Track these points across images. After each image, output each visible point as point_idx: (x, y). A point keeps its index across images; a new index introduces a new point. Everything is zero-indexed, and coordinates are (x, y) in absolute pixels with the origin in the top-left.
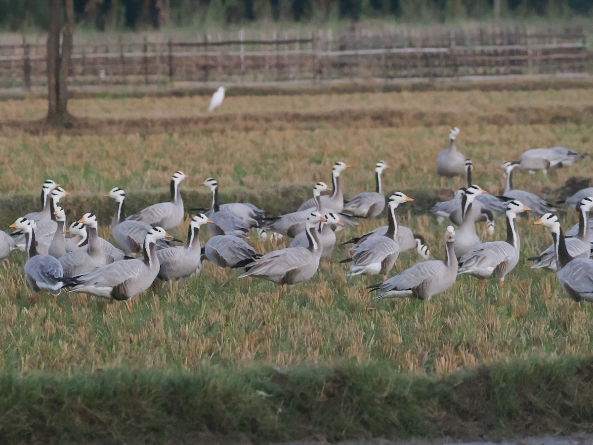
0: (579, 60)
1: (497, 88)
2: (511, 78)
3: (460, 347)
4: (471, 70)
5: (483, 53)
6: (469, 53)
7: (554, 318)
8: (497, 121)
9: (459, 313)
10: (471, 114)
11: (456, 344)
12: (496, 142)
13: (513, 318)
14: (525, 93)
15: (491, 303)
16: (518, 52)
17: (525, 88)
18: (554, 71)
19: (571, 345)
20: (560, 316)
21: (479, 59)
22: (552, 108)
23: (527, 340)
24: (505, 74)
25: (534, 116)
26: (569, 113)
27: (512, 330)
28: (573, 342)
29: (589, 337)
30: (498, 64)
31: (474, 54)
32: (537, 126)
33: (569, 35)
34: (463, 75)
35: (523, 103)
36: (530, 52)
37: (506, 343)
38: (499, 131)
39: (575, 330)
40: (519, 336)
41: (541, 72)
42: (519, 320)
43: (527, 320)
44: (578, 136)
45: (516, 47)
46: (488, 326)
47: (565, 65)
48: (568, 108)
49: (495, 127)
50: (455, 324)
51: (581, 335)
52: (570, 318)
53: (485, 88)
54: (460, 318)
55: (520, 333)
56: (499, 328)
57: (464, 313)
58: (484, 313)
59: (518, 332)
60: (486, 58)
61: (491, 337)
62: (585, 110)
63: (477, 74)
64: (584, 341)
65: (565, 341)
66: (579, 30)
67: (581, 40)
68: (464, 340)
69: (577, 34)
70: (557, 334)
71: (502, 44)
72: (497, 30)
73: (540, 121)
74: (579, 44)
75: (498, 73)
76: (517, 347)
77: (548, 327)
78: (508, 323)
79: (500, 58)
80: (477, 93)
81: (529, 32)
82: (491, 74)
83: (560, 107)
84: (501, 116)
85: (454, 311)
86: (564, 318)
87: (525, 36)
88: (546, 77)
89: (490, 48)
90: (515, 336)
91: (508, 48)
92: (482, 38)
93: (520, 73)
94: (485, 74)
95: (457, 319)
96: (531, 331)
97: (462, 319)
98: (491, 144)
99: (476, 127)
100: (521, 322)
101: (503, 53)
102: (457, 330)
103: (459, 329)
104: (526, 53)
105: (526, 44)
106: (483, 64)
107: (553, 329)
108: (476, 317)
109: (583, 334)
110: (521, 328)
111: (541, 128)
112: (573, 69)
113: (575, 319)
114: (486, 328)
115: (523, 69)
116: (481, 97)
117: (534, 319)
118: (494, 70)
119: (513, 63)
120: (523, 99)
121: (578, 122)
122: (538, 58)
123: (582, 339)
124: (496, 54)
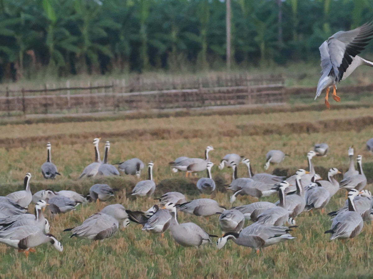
0: (280, 94)
1: (229, 113)
2: (238, 107)
3: (207, 277)
4: (213, 103)
5: (220, 92)
6: (211, 92)
7: (266, 257)
8: (230, 134)
9: (207, 255)
10: (213, 130)
11: (205, 275)
12: (229, 147)
13: (241, 257)
14: (247, 116)
15: (227, 248)
16: (242, 91)
17: (247, 113)
18: (265, 102)
19: (277, 274)
20: (270, 255)
21: (217, 95)
22: (264, 125)
23: (249, 271)
24: (234, 104)
25: (252, 131)
26: (274, 128)
27: (240, 265)
28: (279, 272)
29: (289, 268)
30: (230, 98)
31: (214, 93)
32: (254, 137)
33: (273, 79)
34: (208, 106)
35: (245, 123)
36: (249, 90)
37: (236, 273)
38: (231, 141)
39: (280, 264)
40: (244, 269)
41: (256, 103)
42: (244, 259)
43: (250, 258)
44: (281, 143)
45: (241, 88)
46: (225, 263)
47: (272, 98)
48: (274, 125)
49: (228, 138)
50: (204, 262)
51: (283, 267)
52: (277, 256)
53: (221, 114)
54: (207, 258)
55: (245, 267)
56: (232, 264)
57: (210, 255)
58: (223, 255)
59: (244, 267)
60: (222, 95)
61: (227, 269)
62: (285, 126)
63: (216, 105)
64: (285, 271)
65: (274, 271)
66: (280, 76)
67: (281, 82)
68: (210, 272)
69: (279, 78)
70: (268, 267)
71: (231, 86)
72: (229, 77)
73: (257, 134)
74: (280, 85)
75: (229, 104)
76: (244, 276)
77: (263, 262)
78: (238, 261)
79: (231, 95)
80: (217, 117)
81: (248, 78)
82: (225, 105)
83: (269, 124)
84: (232, 131)
85: (204, 254)
86: (272, 257)
87: (246, 80)
88: (259, 105)
89: (224, 89)
90: (242, 269)
91: (235, 88)
92: (219, 83)
93: (243, 103)
94: (221, 105)
95: (206, 259)
96: (252, 266)
97: (209, 259)
98: (226, 148)
99: (217, 138)
100: (246, 260)
101: (232, 92)
102: (206, 266)
103: (207, 265)
104: (246, 91)
105: (247, 85)
106: (220, 99)
107: (266, 264)
108: (217, 258)
109: (285, 267)
110: (246, 263)
111: (257, 138)
112: (276, 100)
113: (279, 257)
114: (224, 264)
115: (245, 101)
116: (219, 119)
117: (254, 258)
118: (227, 102)
119: (239, 97)
120: (245, 120)
121: (280, 133)
122: (255, 93)
123: (285, 270)
124: (228, 92)
